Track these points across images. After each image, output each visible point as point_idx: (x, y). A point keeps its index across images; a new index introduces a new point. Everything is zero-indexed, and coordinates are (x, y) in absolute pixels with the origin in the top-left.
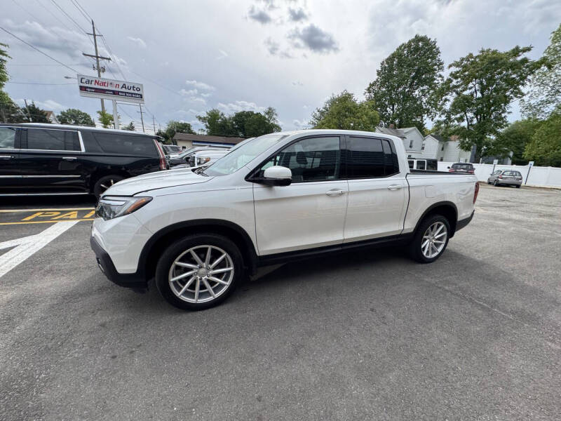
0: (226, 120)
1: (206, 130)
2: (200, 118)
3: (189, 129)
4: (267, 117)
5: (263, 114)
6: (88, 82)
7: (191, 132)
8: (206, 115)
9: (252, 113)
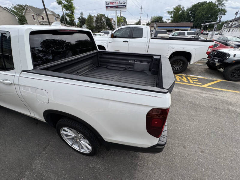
0: (184, 11)
1: (171, 19)
2: (169, 12)
3: (161, 20)
4: (217, 4)
5: (214, 2)
6: (108, 4)
8: (172, 10)
9: (205, 2)
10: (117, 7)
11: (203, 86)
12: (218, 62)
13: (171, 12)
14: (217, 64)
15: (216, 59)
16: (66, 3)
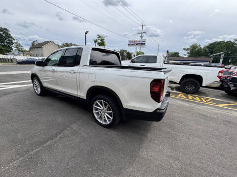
0: (201, 48)
1: (187, 54)
2: (185, 49)
4: (236, 42)
5: (232, 41)
6: (131, 42)
7: (178, 56)
9: (223, 42)
10: (137, 44)
11: (217, 105)
12: (234, 86)
13: (188, 49)
14: (232, 88)
15: (231, 84)
16: (100, 42)
